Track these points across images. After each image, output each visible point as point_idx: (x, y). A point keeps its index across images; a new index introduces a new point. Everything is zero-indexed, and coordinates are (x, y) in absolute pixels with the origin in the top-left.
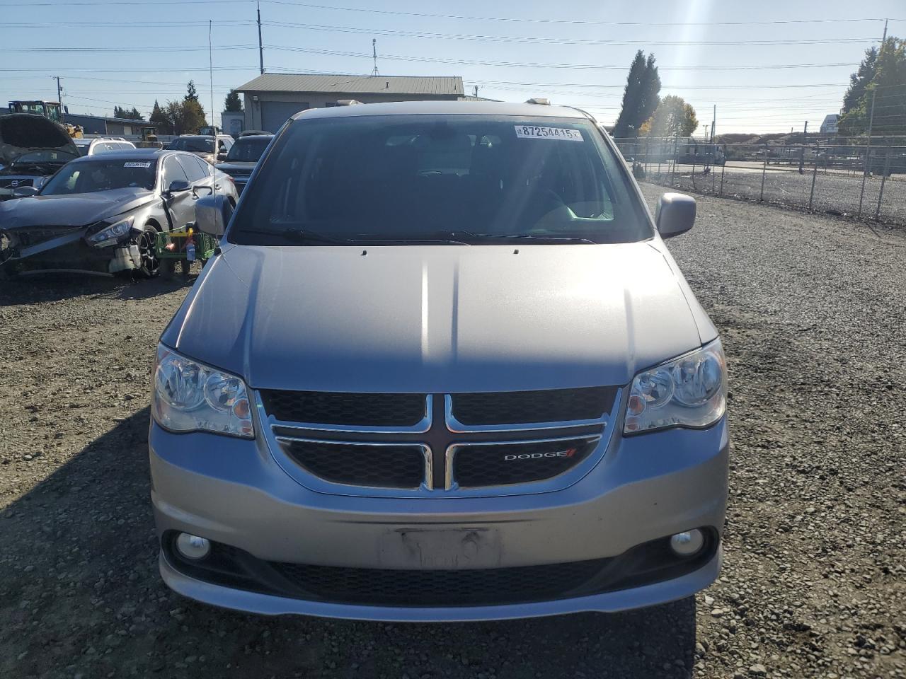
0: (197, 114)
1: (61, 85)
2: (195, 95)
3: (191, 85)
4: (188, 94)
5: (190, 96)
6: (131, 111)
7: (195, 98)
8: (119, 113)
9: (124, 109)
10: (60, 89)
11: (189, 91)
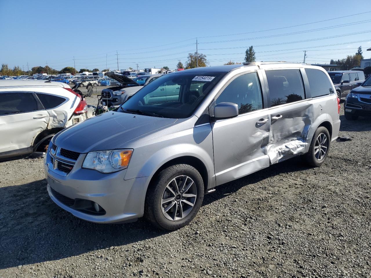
0: (359, 61)
1: (306, 54)
2: (361, 52)
3: (360, 48)
4: (358, 52)
5: (358, 53)
6: (337, 61)
7: (361, 54)
8: (332, 62)
9: (334, 60)
10: (305, 55)
11: (358, 51)
